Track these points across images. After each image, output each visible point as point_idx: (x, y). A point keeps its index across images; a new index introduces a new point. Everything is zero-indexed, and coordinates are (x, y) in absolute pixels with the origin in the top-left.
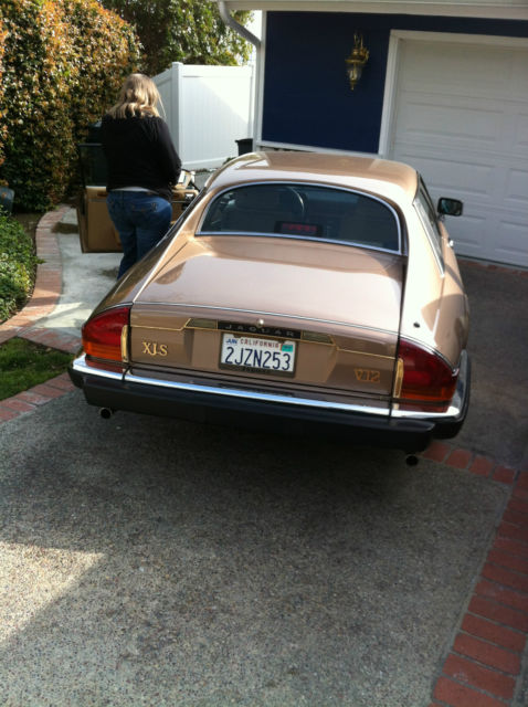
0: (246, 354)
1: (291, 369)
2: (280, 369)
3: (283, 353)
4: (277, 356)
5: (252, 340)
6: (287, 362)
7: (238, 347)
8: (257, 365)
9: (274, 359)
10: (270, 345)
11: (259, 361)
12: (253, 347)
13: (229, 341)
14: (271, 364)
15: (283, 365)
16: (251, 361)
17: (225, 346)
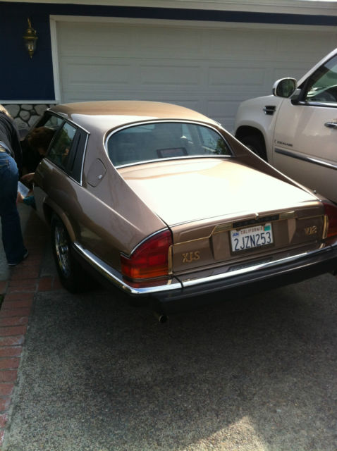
0: (246, 240)
1: (272, 242)
2: (266, 243)
3: (266, 232)
4: (263, 235)
5: (247, 229)
6: (269, 237)
7: (240, 237)
8: (253, 246)
9: (262, 238)
10: (258, 229)
11: (254, 242)
12: (249, 234)
13: (234, 235)
14: (261, 242)
15: (268, 240)
16: (249, 245)
17: (233, 239)
